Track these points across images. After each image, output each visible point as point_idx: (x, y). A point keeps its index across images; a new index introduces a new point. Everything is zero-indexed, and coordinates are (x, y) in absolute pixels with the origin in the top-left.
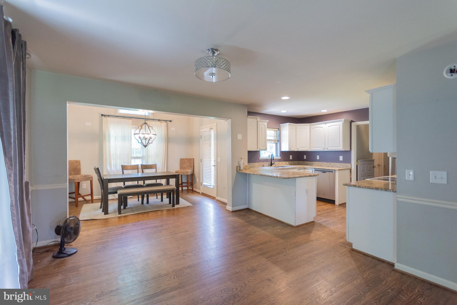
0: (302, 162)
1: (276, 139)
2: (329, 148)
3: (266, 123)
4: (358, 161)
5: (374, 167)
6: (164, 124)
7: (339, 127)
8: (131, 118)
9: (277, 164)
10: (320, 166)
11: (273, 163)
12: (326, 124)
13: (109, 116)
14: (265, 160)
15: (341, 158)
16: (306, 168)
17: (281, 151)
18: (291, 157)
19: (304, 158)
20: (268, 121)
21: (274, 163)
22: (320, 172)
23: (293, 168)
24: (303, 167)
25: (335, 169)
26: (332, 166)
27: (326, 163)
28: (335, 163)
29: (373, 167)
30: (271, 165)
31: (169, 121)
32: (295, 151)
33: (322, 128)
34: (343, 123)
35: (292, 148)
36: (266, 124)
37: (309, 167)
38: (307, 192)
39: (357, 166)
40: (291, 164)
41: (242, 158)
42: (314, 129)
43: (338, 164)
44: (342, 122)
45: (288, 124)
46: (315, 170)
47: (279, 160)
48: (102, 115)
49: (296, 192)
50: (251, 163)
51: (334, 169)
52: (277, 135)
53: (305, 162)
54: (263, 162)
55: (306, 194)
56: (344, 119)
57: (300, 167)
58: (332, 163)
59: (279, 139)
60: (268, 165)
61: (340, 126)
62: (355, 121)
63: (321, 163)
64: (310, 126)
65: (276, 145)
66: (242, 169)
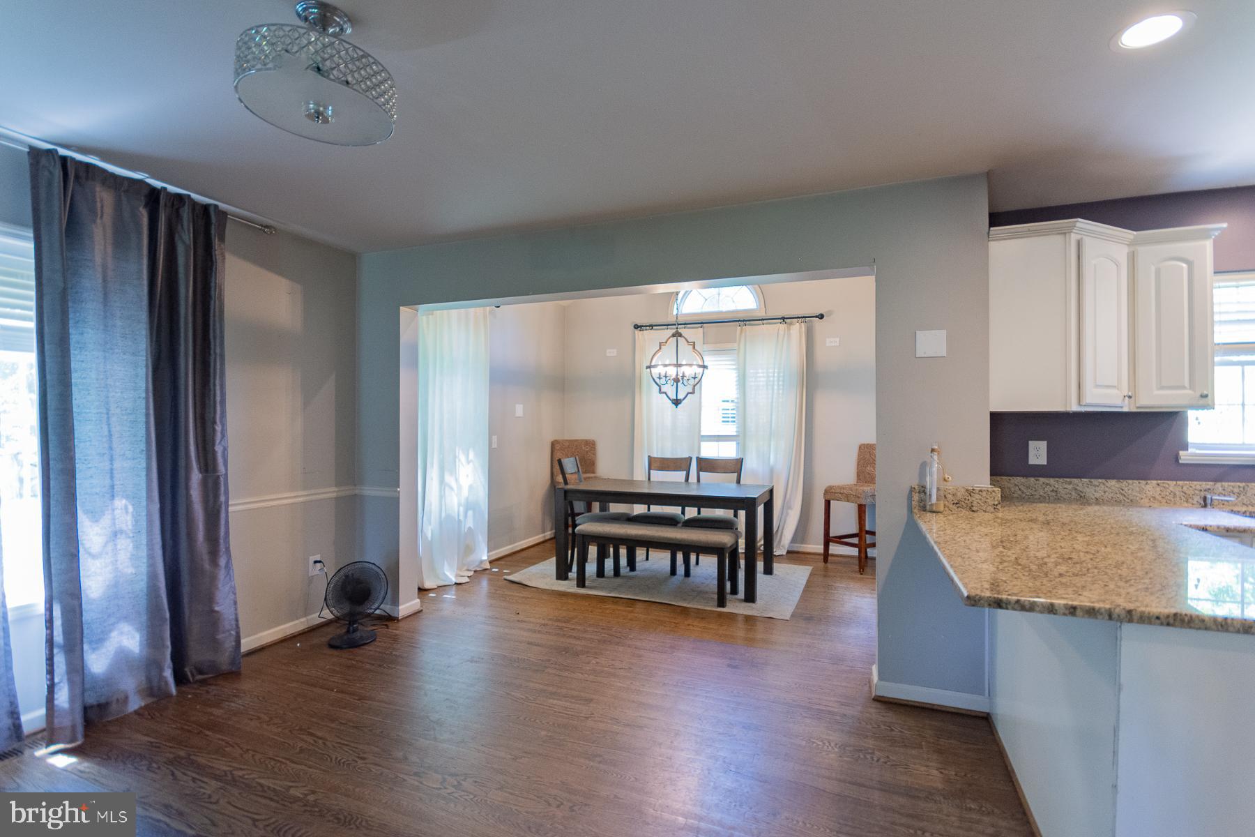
3: (1209, 242)
6: (797, 329)
8: (701, 323)
13: (652, 326)
31: (816, 317)
36: (1203, 249)
41: (933, 450)
48: (636, 327)
66: (932, 505)
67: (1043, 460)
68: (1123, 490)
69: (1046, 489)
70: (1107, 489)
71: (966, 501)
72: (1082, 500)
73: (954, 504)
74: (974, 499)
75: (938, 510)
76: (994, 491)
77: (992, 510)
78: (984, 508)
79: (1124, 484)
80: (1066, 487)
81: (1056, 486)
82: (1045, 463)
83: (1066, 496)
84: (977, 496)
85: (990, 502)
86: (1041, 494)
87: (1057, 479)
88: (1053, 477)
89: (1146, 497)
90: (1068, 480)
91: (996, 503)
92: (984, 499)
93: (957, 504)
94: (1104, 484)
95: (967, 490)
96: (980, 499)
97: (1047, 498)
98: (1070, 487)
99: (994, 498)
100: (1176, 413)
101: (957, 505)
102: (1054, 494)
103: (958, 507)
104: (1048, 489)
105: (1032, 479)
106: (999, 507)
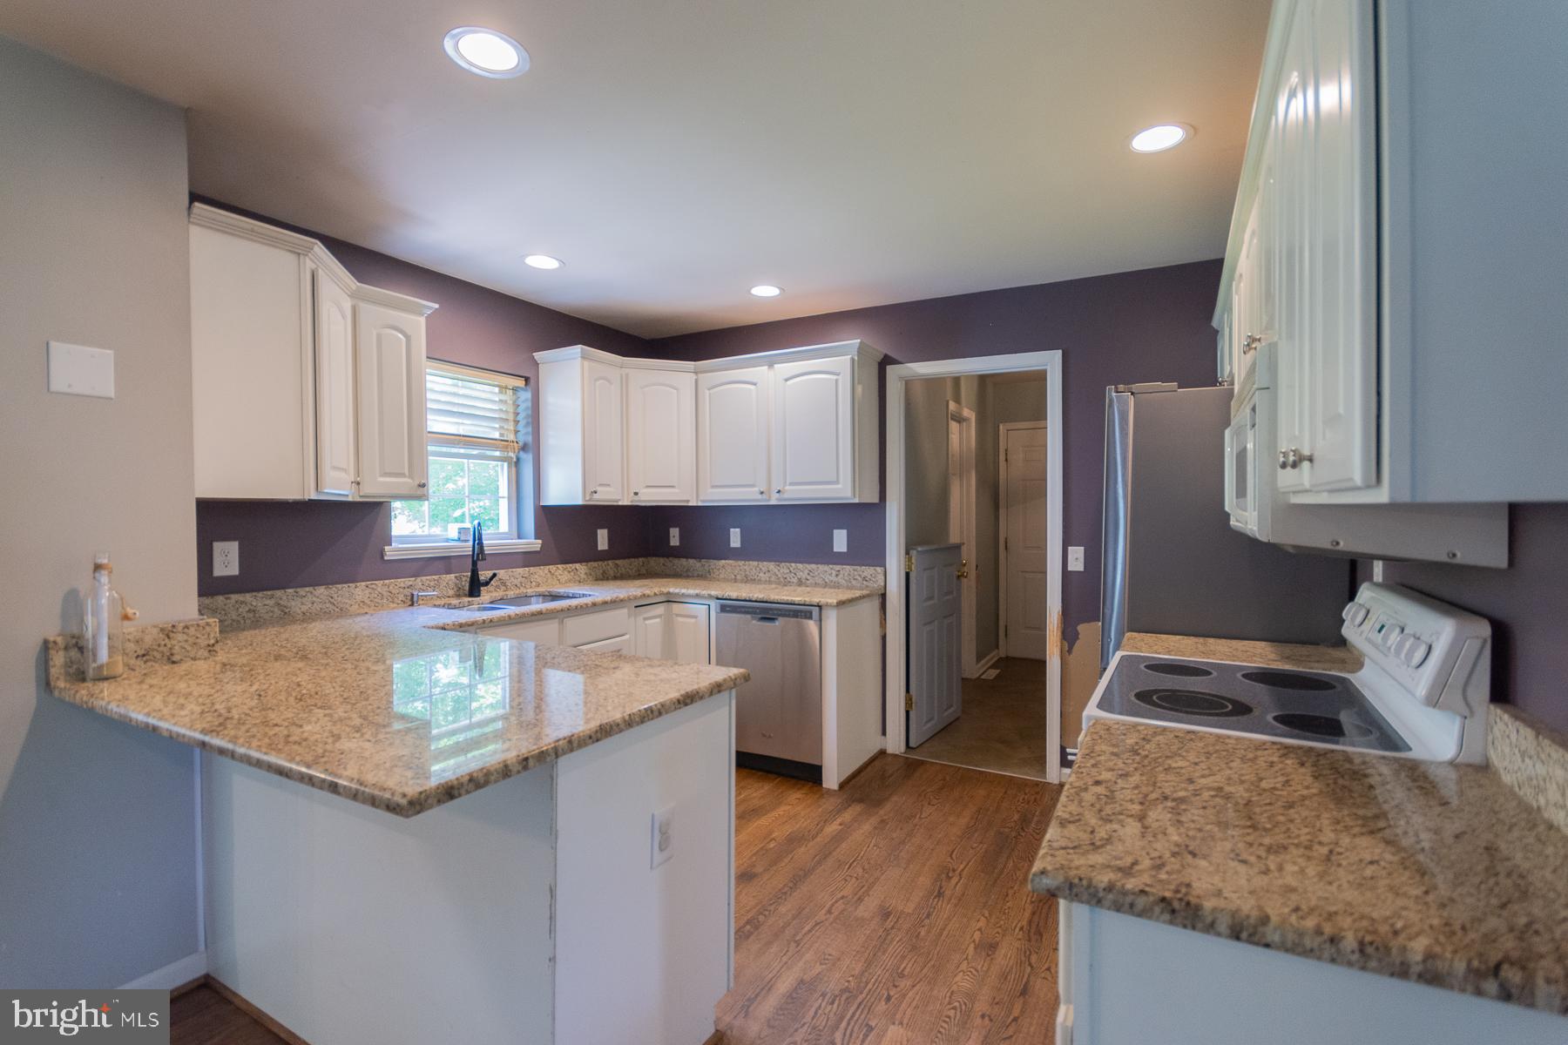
0: (662, 560)
1: (511, 437)
2: (787, 488)
3: (422, 320)
4: (913, 553)
5: (962, 575)
7: (837, 381)
9: (517, 582)
10: (747, 580)
11: (484, 575)
12: (771, 366)
14: (439, 563)
15: (840, 541)
16: (677, 594)
17: (544, 507)
18: (602, 539)
19: (672, 544)
20: (437, 306)
21: (491, 579)
22: (749, 616)
23: (605, 603)
24: (662, 594)
25: (823, 601)
26: (800, 580)
27: (772, 566)
28: (813, 566)
29: (959, 576)
30: (475, 587)
32: (620, 503)
33: (755, 384)
34: (853, 360)
35: (599, 489)
36: (418, 325)
37: (691, 592)
38: (663, 836)
39: (907, 575)
40: (604, 578)
41: (98, 567)
42: (712, 391)
43: (826, 568)
44: (849, 357)
45: (577, 349)
46: (723, 609)
47: (529, 559)
49: (559, 892)
50: (302, 591)
51: (816, 600)
52: (517, 414)
53: (676, 561)
54: (416, 575)
55: (658, 857)
56: (859, 341)
57: (648, 592)
58: (800, 566)
59: (530, 439)
60: (451, 592)
61: (840, 377)
62: (900, 360)
63: (751, 567)
64: (696, 373)
65: (514, 469)
66: (100, 667)
67: (233, 570)
68: (332, 598)
69: (240, 610)
70: (314, 599)
71: (161, 649)
72: (285, 617)
73: (137, 657)
74: (174, 642)
75: (112, 673)
76: (208, 624)
77: (206, 654)
78: (192, 655)
79: (334, 589)
80: (266, 603)
81: (254, 604)
82: (236, 572)
83: (266, 617)
84: (181, 637)
85: (203, 642)
86: (234, 617)
87: (254, 594)
88: (248, 592)
89: (356, 602)
90: (269, 593)
91: (212, 642)
92: (191, 640)
93: (144, 655)
94: (311, 593)
95: (162, 630)
96: (186, 641)
97: (242, 622)
98: (271, 602)
99: (209, 634)
100: (379, 504)
101: (144, 658)
102: (251, 615)
103: (145, 662)
104: (243, 609)
105: (221, 598)
106: (217, 647)
